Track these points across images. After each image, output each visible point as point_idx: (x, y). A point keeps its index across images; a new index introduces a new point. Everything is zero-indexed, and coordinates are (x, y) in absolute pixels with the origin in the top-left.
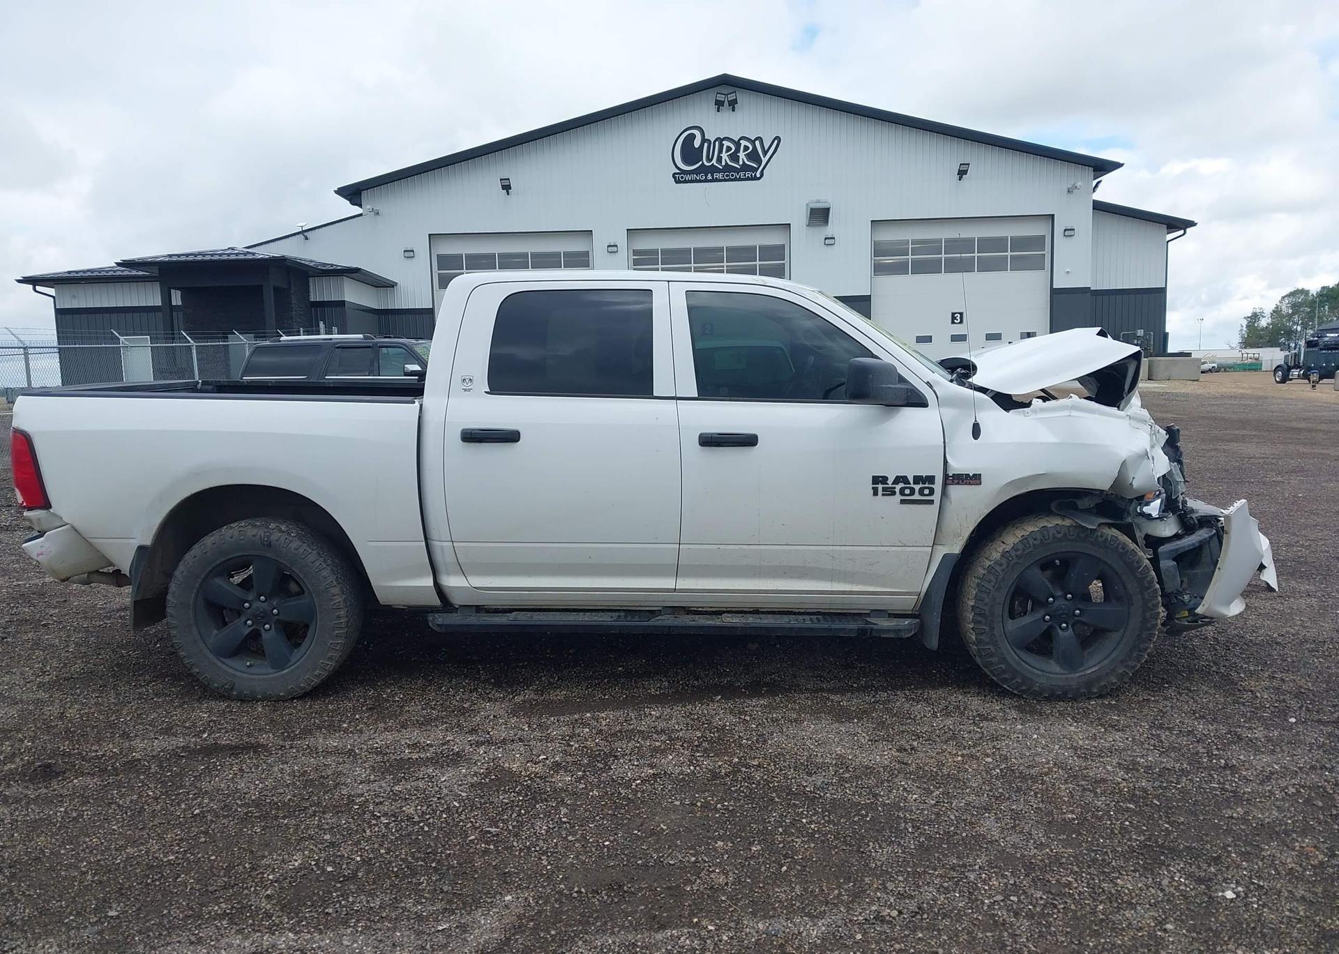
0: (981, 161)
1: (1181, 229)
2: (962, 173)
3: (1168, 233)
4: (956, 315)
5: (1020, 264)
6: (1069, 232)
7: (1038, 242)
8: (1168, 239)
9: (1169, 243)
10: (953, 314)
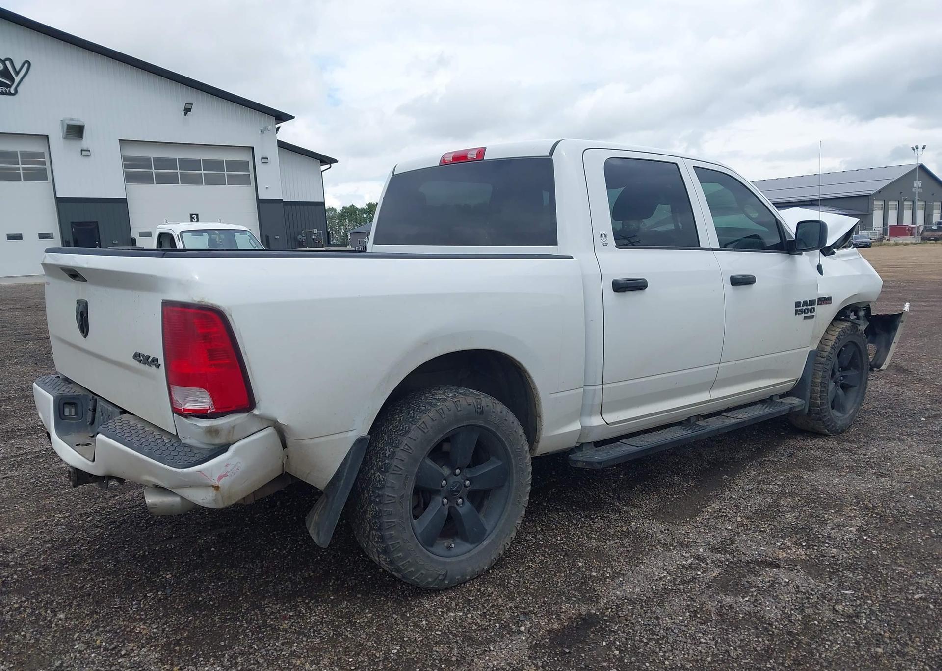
0: (200, 103)
1: (328, 164)
2: (187, 110)
3: (321, 166)
4: (193, 216)
5: (234, 180)
6: (264, 160)
7: (244, 165)
8: (322, 170)
9: (323, 172)
10: (191, 215)
